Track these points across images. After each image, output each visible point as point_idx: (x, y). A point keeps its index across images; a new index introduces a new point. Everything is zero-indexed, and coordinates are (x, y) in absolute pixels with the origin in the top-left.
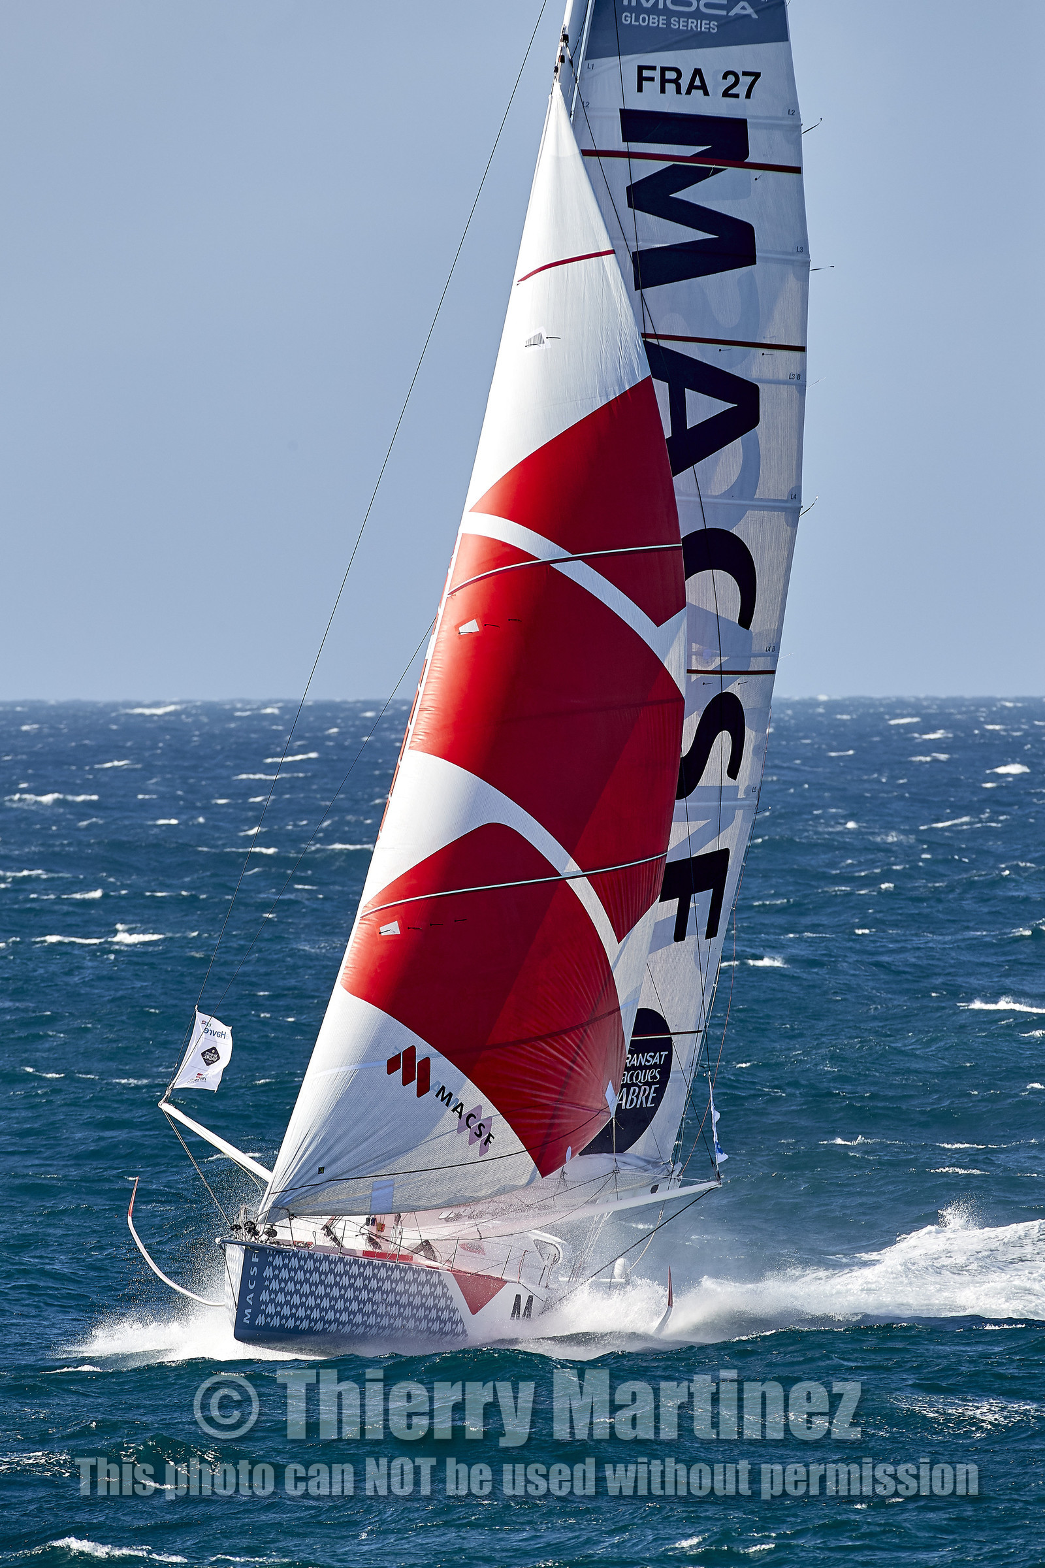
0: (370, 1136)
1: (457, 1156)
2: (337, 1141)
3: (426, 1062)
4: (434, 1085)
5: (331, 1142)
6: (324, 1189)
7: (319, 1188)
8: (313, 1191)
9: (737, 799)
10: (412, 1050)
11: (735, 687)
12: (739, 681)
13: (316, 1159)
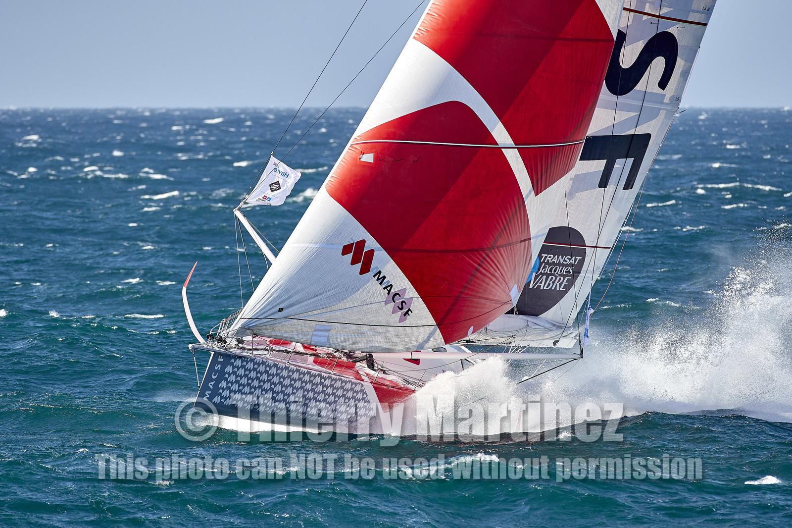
0: (321, 294)
1: (382, 320)
2: (297, 293)
3: (371, 252)
4: (373, 269)
5: (292, 292)
6: (281, 323)
7: (277, 321)
8: (272, 323)
9: (662, 103)
10: (363, 242)
11: (674, 30)
12: (678, 26)
13: (278, 302)
